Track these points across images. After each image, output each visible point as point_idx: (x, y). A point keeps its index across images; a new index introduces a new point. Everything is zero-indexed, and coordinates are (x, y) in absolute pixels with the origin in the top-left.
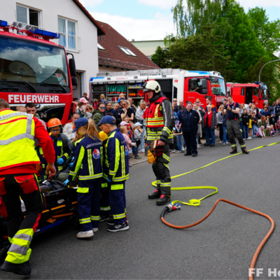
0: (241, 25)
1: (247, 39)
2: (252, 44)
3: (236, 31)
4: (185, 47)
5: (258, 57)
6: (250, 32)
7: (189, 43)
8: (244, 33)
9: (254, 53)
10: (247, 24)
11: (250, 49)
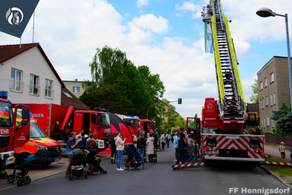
0: (135, 79)
1: (139, 88)
2: (142, 91)
3: (132, 83)
4: (103, 93)
5: (146, 100)
6: (141, 83)
7: (105, 91)
8: (137, 84)
9: (143, 97)
10: (138, 78)
11: (141, 95)
